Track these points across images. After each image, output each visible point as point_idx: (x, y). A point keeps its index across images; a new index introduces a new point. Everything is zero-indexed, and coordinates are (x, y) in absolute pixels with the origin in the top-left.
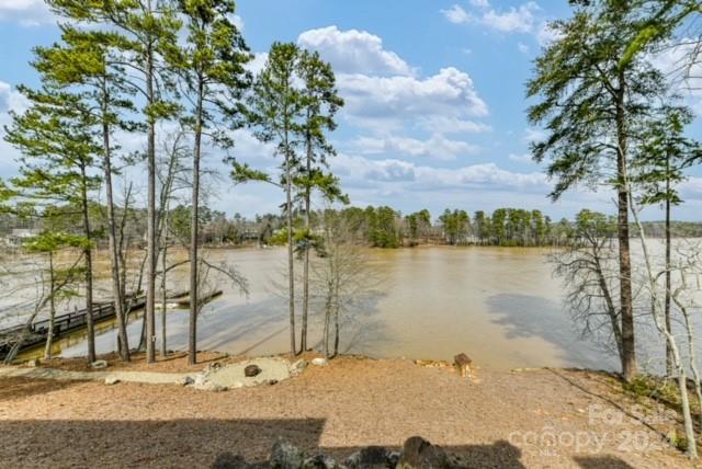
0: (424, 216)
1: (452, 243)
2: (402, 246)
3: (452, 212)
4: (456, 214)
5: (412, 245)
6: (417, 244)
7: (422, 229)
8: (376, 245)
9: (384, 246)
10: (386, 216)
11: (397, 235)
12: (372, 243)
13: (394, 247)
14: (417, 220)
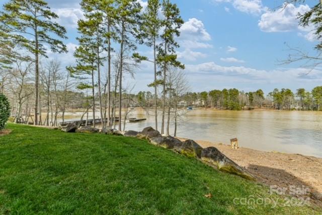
0: (259, 93)
1: (279, 109)
2: (244, 109)
3: (280, 91)
4: (283, 92)
5: (249, 109)
6: (253, 109)
7: (257, 100)
8: (227, 109)
9: (232, 109)
10: (234, 93)
11: (240, 104)
12: (225, 108)
13: (238, 110)
14: (254, 95)
